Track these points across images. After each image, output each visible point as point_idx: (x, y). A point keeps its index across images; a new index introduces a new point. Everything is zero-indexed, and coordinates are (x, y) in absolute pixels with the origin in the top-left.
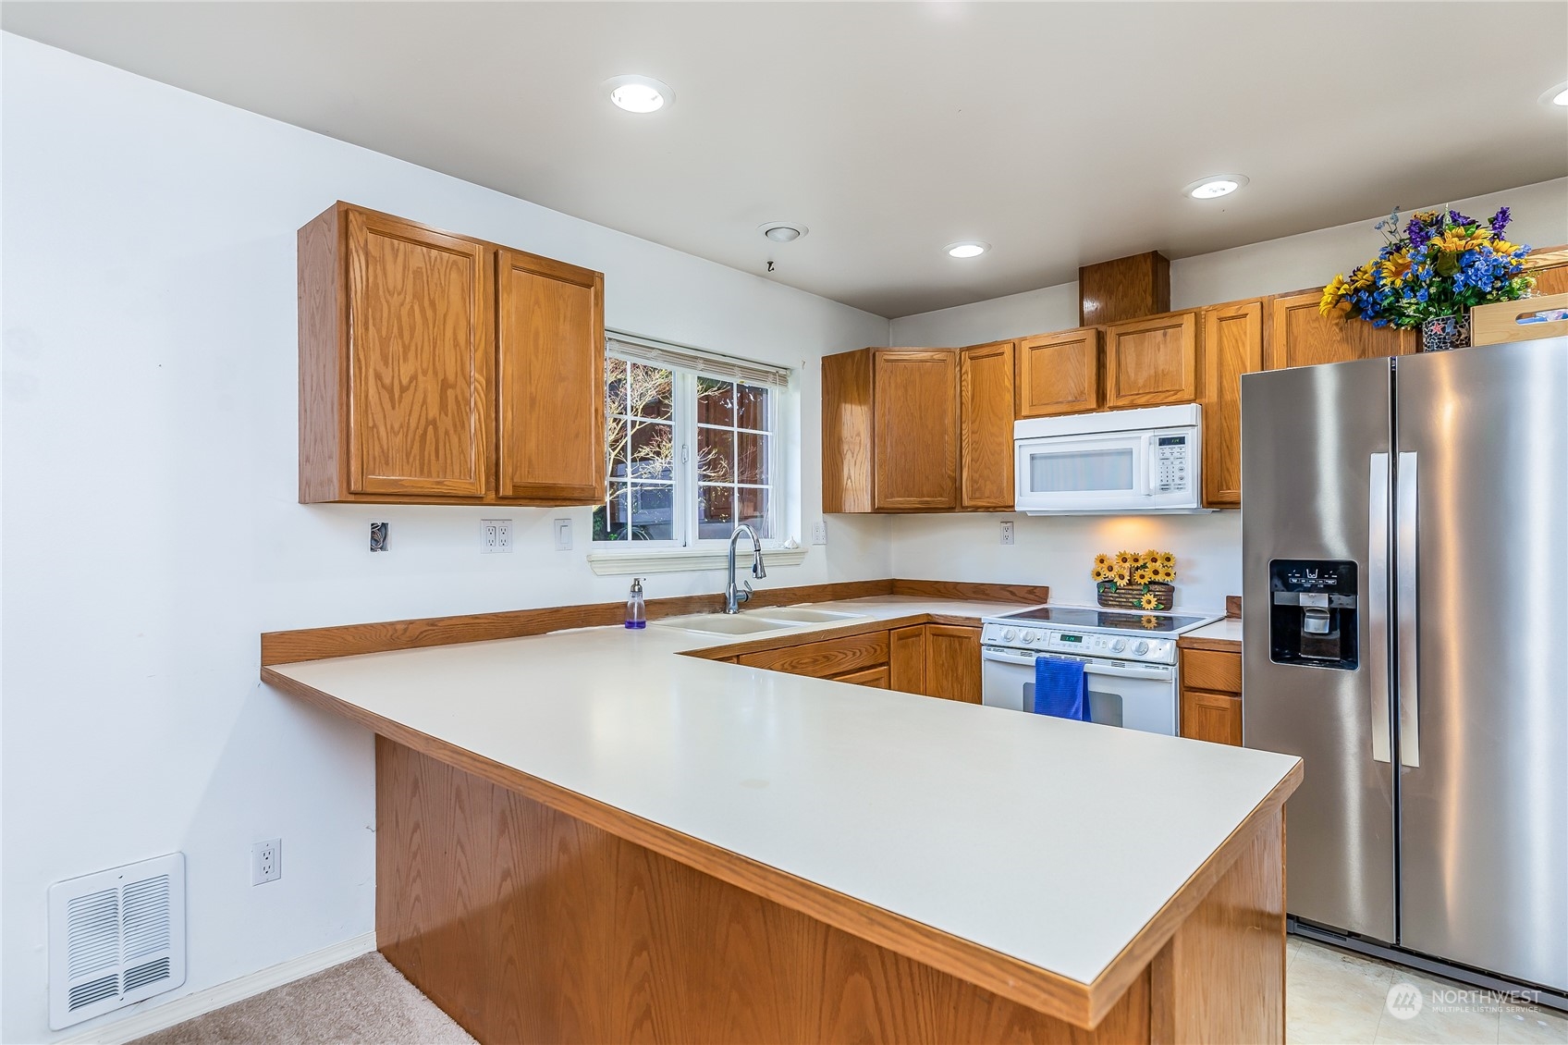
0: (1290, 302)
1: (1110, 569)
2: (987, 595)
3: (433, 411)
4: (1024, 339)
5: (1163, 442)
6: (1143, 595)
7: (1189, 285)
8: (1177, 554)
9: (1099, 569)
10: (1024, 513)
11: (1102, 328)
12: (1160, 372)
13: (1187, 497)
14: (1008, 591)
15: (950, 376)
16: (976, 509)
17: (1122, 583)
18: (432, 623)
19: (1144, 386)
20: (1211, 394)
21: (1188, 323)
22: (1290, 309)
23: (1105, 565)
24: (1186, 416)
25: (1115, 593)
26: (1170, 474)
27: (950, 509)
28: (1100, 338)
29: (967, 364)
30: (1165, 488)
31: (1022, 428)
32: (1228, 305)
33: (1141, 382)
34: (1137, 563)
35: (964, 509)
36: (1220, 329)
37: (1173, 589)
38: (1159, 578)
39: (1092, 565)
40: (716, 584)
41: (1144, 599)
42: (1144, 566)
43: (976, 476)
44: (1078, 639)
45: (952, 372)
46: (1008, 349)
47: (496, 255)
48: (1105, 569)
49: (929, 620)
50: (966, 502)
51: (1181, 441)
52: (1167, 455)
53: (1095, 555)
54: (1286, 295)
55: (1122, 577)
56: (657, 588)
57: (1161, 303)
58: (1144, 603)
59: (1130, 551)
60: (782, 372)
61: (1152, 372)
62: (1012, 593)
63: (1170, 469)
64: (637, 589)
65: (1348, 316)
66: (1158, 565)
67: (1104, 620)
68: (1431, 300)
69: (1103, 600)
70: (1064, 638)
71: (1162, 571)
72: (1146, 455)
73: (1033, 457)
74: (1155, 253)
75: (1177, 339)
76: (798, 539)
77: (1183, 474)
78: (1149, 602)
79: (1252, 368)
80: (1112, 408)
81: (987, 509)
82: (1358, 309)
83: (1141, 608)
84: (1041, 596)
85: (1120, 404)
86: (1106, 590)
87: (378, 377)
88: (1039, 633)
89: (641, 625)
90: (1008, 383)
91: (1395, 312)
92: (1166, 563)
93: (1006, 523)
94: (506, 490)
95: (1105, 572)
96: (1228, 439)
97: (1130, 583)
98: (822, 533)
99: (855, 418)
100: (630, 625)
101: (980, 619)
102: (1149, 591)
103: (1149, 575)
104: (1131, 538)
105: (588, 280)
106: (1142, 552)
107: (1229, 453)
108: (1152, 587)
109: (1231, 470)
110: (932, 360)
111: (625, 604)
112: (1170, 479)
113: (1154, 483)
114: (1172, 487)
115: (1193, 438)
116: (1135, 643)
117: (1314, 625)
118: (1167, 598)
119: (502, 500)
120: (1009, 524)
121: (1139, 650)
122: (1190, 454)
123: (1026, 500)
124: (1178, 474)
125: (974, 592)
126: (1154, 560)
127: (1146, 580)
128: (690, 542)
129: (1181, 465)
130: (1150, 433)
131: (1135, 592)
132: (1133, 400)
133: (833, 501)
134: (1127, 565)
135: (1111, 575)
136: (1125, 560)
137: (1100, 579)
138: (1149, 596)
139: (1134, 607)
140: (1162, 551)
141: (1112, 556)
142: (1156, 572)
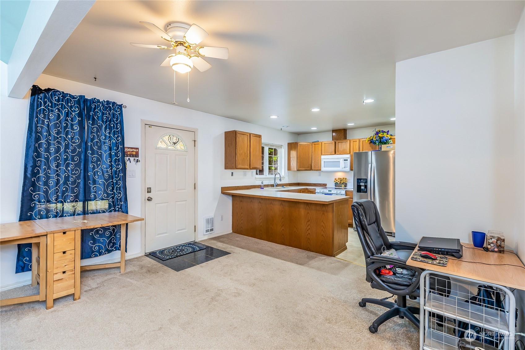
0: (363, 140)
1: (337, 180)
2: (316, 185)
3: (244, 157)
4: (323, 142)
5: (344, 160)
7: (349, 135)
8: (347, 178)
10: (323, 171)
11: (336, 141)
12: (344, 149)
13: (348, 169)
14: (320, 184)
15: (310, 147)
16: (315, 170)
17: (339, 183)
18: (238, 187)
20: (352, 153)
21: (349, 141)
22: (363, 141)
24: (348, 156)
27: (310, 170)
28: (335, 143)
29: (313, 145)
30: (345, 167)
31: (323, 157)
32: (355, 139)
33: (341, 150)
34: (341, 180)
35: (313, 170)
36: (353, 143)
37: (347, 184)
38: (344, 182)
39: (334, 180)
40: (272, 182)
41: (342, 185)
43: (315, 164)
44: (331, 191)
45: (311, 146)
46: (320, 143)
47: (250, 134)
49: (307, 189)
50: (313, 169)
51: (347, 160)
52: (345, 162)
53: (334, 178)
54: (362, 139)
55: (339, 182)
56: (265, 183)
57: (345, 138)
58: (342, 186)
59: (340, 178)
60: (281, 146)
64: (262, 183)
65: (370, 143)
67: (335, 188)
68: (379, 142)
69: (336, 186)
70: (329, 191)
72: (342, 163)
73: (324, 162)
74: (344, 129)
75: (347, 144)
76: (284, 175)
79: (357, 151)
80: (337, 154)
81: (316, 170)
82: (371, 142)
84: (326, 185)
86: (336, 184)
87: (239, 153)
88: (325, 190)
89: (263, 188)
90: (320, 149)
91: (375, 143)
93: (320, 172)
94: (251, 168)
95: (336, 181)
97: (340, 183)
98: (287, 174)
99: (294, 153)
100: (261, 188)
101: (315, 189)
103: (343, 182)
104: (340, 175)
105: (260, 136)
106: (342, 178)
109: (353, 165)
110: (307, 144)
111: (260, 185)
113: (343, 167)
115: (349, 160)
116: (339, 191)
117: (362, 188)
118: (346, 186)
119: (250, 169)
121: (340, 192)
122: (349, 162)
123: (323, 169)
125: (314, 185)
126: (344, 179)
127: (342, 182)
128: (267, 175)
129: (347, 164)
130: (343, 159)
132: (340, 153)
133: (289, 168)
135: (337, 182)
136: (339, 179)
137: (335, 182)
138: (343, 185)
139: (341, 187)
140: (345, 177)
141: (337, 178)
142: (344, 181)
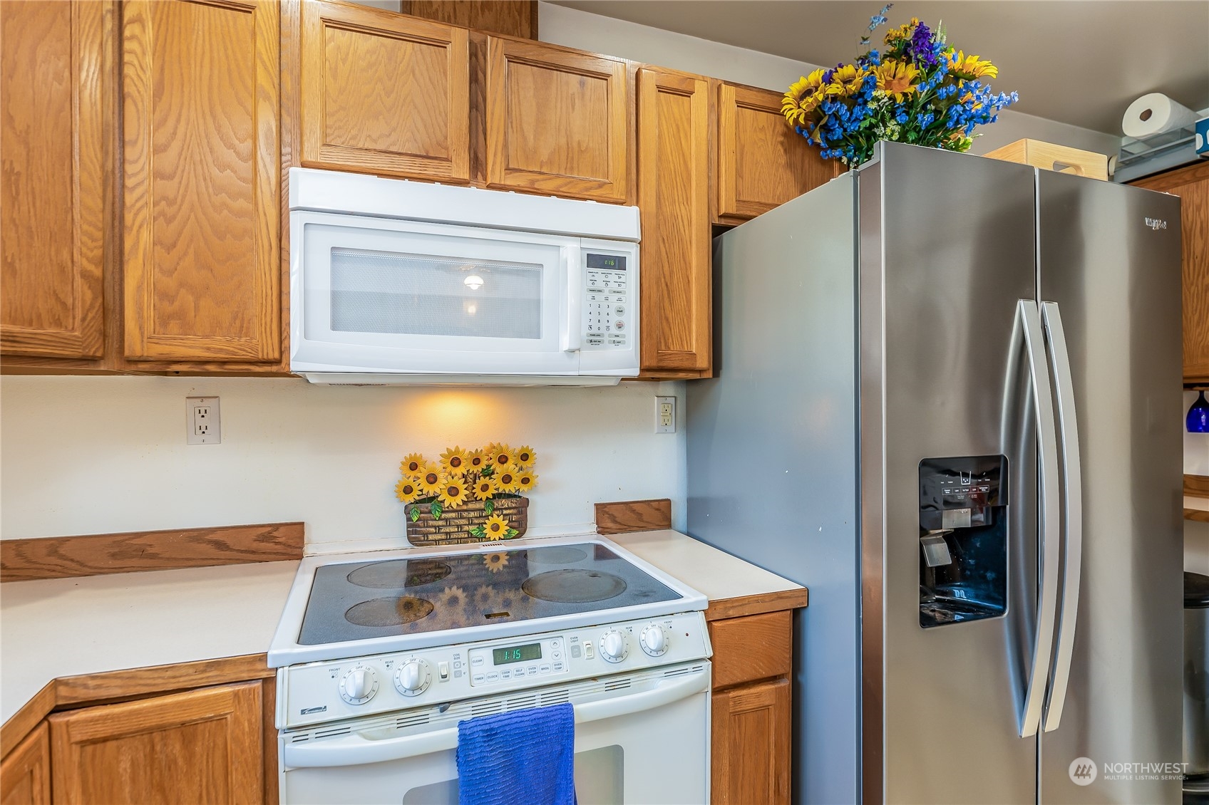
0: (738, 94)
1: (430, 479)
2: (153, 556)
5: (594, 261)
6: (487, 517)
8: (540, 447)
9: (410, 482)
12: (575, 145)
13: (624, 357)
14: (210, 542)
19: (550, 162)
21: (618, 75)
22: (738, 104)
23: (422, 473)
24: (623, 223)
25: (440, 519)
26: (604, 318)
27: (85, 363)
28: (473, 52)
30: (595, 341)
33: (544, 154)
34: (476, 468)
35: (134, 365)
36: (659, 103)
37: (526, 503)
38: (511, 488)
41: (488, 524)
42: (488, 473)
44: (532, 652)
48: (423, 481)
50: (135, 344)
51: (617, 263)
52: (600, 284)
53: (404, 457)
55: (454, 492)
58: (488, 531)
59: (468, 447)
61: (563, 141)
62: (220, 545)
63: (604, 310)
66: (510, 467)
69: (416, 536)
70: (502, 656)
71: (517, 477)
75: (602, 96)
77: (622, 318)
78: (496, 528)
80: (498, 187)
83: (482, 538)
84: (291, 542)
85: (510, 181)
86: (423, 517)
88: (442, 661)
92: (521, 463)
93: (202, 398)
95: (420, 486)
96: (667, 273)
97: (464, 499)
101: (263, 657)
102: (495, 510)
103: (496, 484)
106: (486, 447)
107: (669, 294)
108: (497, 504)
109: (671, 320)
112: (603, 325)
113: (580, 331)
114: (606, 339)
115: (632, 261)
118: (520, 519)
120: (207, 403)
122: (627, 287)
124: (615, 318)
125: (114, 556)
126: (503, 460)
127: (489, 494)
129: (620, 304)
130: (573, 243)
131: (472, 514)
132: (533, 182)
134: (461, 470)
135: (431, 490)
136: (456, 462)
137: (410, 498)
138: (496, 519)
139: (471, 538)
140: (514, 445)
141: (433, 457)
142: (507, 479)
